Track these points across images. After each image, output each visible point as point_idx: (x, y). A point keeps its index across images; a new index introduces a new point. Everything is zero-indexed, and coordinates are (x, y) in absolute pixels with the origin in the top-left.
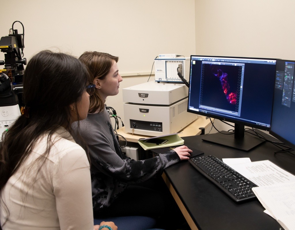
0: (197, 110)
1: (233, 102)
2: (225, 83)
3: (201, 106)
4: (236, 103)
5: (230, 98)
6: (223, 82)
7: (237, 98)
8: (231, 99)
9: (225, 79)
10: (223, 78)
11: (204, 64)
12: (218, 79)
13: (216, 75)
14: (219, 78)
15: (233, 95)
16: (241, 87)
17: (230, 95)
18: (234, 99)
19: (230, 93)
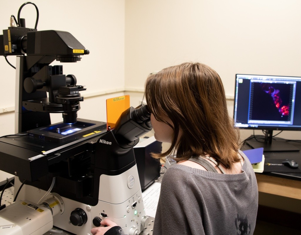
0: (246, 126)
1: (285, 114)
2: (277, 98)
3: (250, 121)
4: (288, 114)
5: (282, 111)
6: (275, 97)
7: (289, 109)
8: (284, 111)
9: (277, 95)
10: (275, 94)
11: (253, 83)
12: (269, 95)
13: (267, 92)
14: (271, 95)
15: (285, 108)
16: (293, 101)
17: (282, 108)
18: (286, 111)
19: (283, 106)
